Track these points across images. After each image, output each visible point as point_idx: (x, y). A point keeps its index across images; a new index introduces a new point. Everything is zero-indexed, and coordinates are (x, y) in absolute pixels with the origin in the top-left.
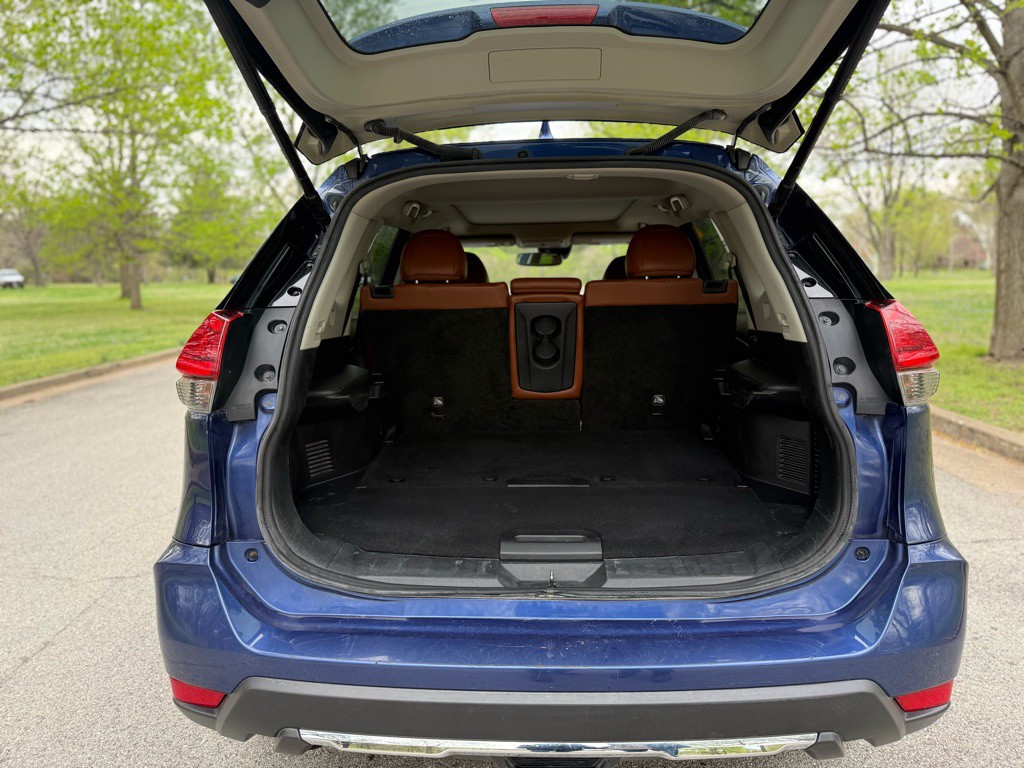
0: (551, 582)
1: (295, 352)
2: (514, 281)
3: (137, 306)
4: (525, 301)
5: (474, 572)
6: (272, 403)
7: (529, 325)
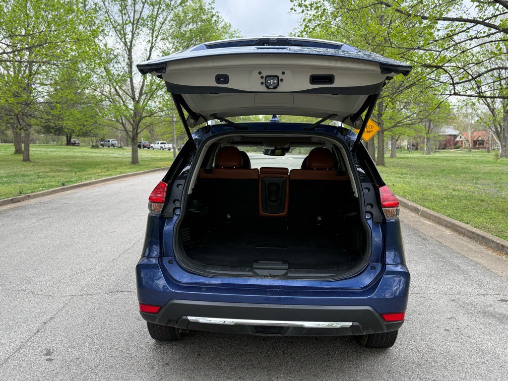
0: (270, 275)
1: (186, 195)
2: (261, 168)
3: (27, 159)
4: (265, 177)
5: (244, 271)
6: (178, 212)
7: (267, 186)
